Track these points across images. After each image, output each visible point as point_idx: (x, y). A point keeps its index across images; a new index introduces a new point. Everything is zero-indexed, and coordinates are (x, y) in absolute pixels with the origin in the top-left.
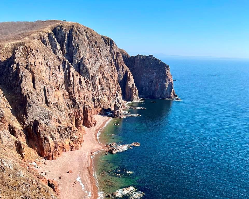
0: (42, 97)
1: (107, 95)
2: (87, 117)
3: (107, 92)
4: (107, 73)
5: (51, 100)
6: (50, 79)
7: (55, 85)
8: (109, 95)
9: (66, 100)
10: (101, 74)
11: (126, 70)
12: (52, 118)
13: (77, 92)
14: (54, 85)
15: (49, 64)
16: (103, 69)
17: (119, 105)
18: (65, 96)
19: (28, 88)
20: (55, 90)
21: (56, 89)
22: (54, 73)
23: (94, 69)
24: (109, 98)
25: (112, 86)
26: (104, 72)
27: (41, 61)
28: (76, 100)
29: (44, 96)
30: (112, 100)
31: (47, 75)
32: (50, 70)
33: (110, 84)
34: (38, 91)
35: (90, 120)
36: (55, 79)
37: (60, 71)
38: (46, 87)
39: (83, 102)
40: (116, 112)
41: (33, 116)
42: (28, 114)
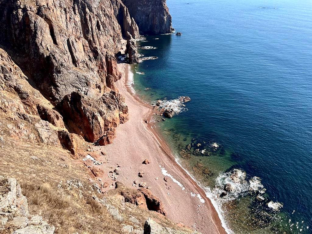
0: (67, 55)
1: (112, 37)
2: (112, 70)
3: (112, 33)
4: (108, 10)
5: (80, 57)
6: (68, 26)
7: (75, 34)
8: (114, 36)
9: (87, 52)
10: (102, 11)
11: (120, 3)
12: (91, 84)
13: (97, 40)
14: (74, 35)
15: (63, 6)
16: (104, 5)
17: (135, 48)
18: (85, 47)
19: (47, 44)
20: (76, 42)
21: (77, 40)
22: (71, 17)
23: (95, 5)
24: (114, 39)
25: (116, 25)
26: (106, 9)
27: (54, 2)
28: (98, 50)
29: (69, 53)
30: (117, 41)
31: (64, 22)
32: (66, 13)
33: (113, 23)
34: (60, 46)
35: (115, 73)
36: (74, 25)
37: (75, 13)
38: (70, 40)
39: (105, 52)
41: (65, 85)
42: (58, 84)
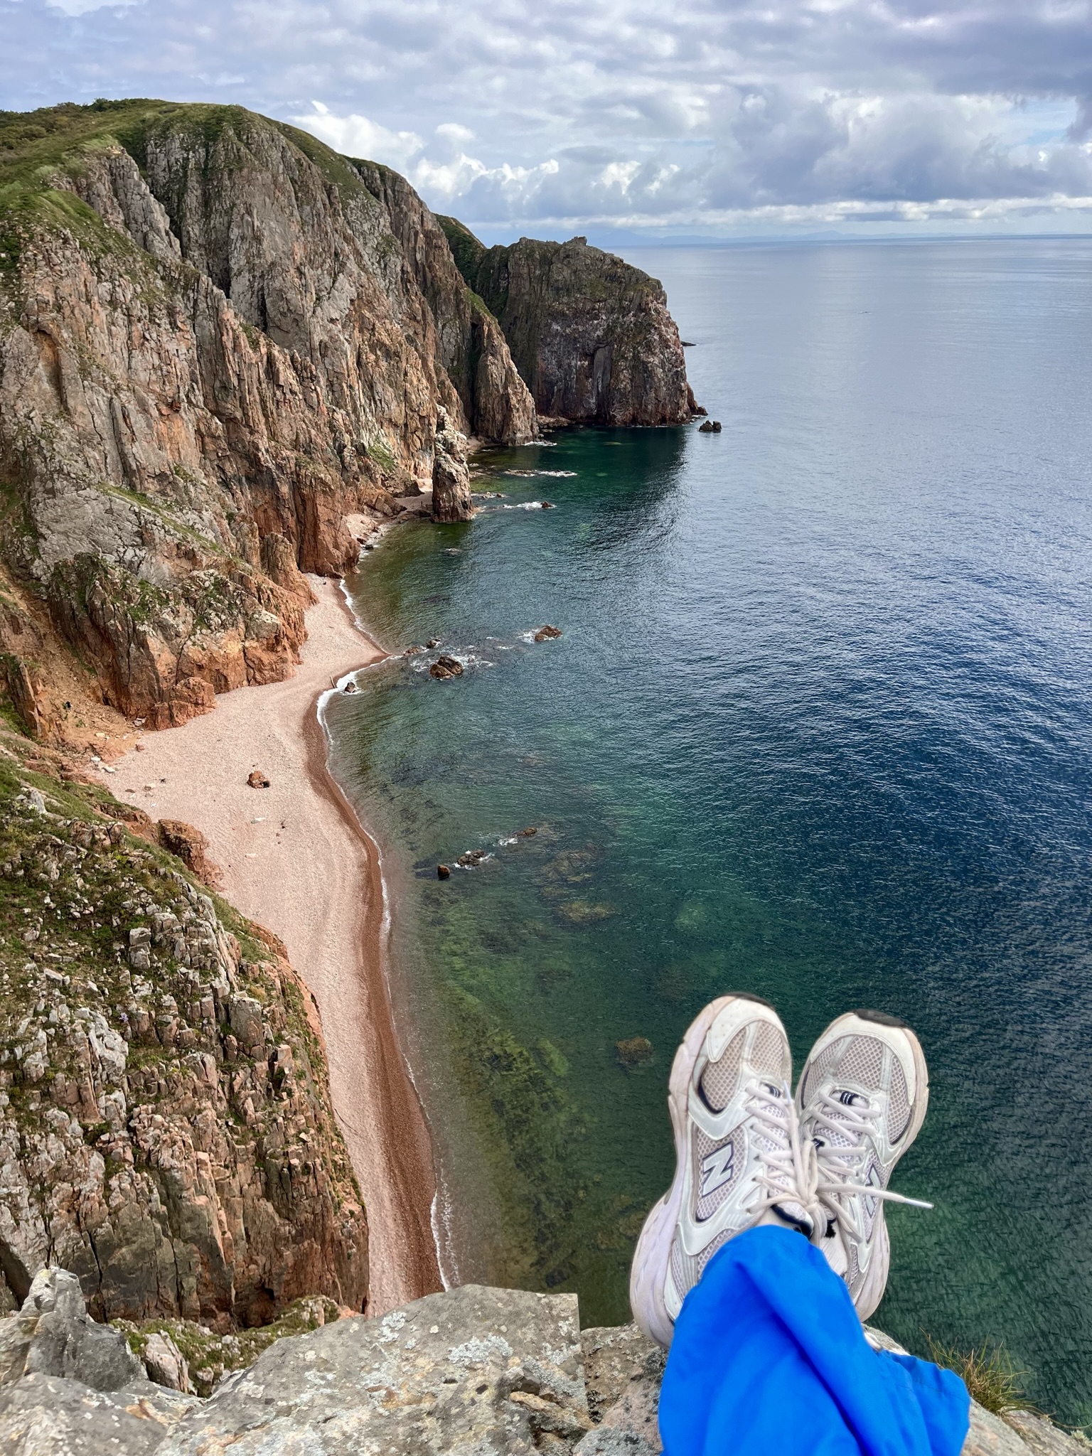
0: (102, 448)
1: (396, 426)
2: (316, 526)
3: (396, 410)
4: (389, 327)
5: (148, 459)
6: (133, 364)
7: (158, 390)
8: (406, 425)
9: (213, 457)
10: (361, 331)
11: (473, 308)
12: (157, 541)
14: (153, 392)
15: (122, 299)
16: (372, 310)
18: (207, 440)
19: (33, 409)
20: (161, 414)
21: (165, 410)
22: (148, 336)
23: (332, 311)
24: (405, 436)
25: (415, 383)
26: (378, 324)
27: (86, 285)
28: (260, 454)
29: (109, 446)
30: (418, 445)
31: (119, 349)
32: (130, 322)
33: (406, 374)
34: (80, 422)
35: (328, 538)
36: (157, 362)
37: (173, 325)
38: (116, 403)
39: (293, 462)
40: (443, 499)
41: (68, 537)
42: (43, 530)
